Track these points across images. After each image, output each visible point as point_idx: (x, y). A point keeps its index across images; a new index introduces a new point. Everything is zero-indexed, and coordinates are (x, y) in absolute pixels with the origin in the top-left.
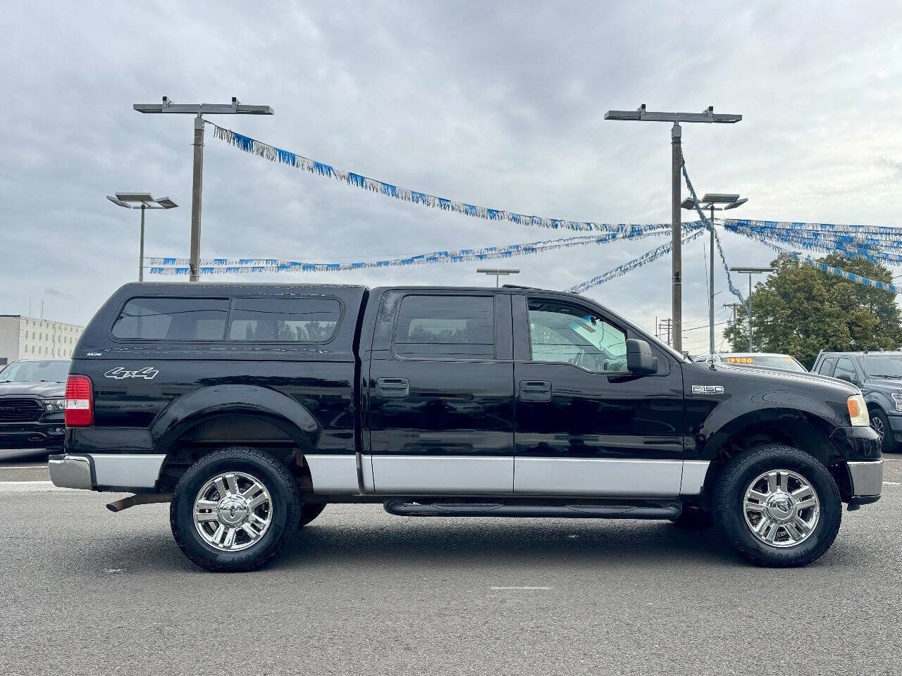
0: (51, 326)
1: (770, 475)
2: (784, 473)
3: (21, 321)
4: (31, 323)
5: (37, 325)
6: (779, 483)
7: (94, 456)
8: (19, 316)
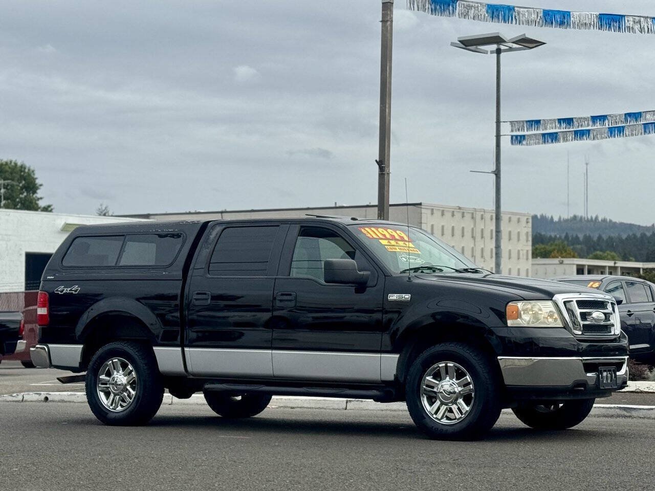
0: (468, 216)
1: (440, 365)
2: (450, 364)
3: (423, 211)
4: (437, 214)
5: (448, 215)
6: (447, 373)
7: (50, 345)
8: (420, 204)
